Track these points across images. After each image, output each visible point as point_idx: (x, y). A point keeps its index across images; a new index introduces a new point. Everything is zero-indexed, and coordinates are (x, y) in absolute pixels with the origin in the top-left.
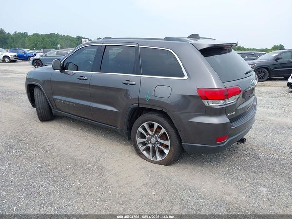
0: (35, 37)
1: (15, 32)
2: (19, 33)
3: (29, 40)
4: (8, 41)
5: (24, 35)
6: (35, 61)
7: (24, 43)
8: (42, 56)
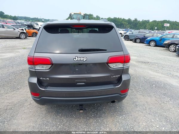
0: (153, 22)
1: (143, 20)
2: (145, 21)
3: (149, 24)
4: (137, 25)
5: (147, 22)
6: (126, 36)
7: (146, 26)
8: (130, 34)
